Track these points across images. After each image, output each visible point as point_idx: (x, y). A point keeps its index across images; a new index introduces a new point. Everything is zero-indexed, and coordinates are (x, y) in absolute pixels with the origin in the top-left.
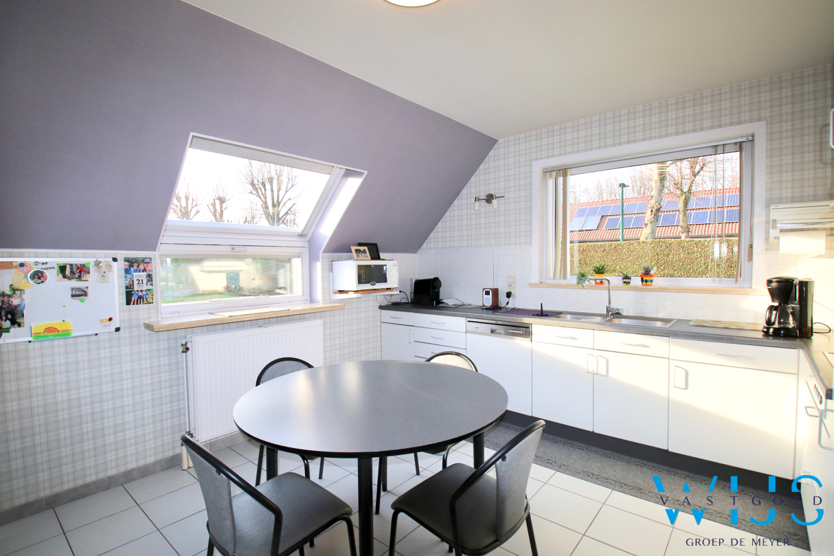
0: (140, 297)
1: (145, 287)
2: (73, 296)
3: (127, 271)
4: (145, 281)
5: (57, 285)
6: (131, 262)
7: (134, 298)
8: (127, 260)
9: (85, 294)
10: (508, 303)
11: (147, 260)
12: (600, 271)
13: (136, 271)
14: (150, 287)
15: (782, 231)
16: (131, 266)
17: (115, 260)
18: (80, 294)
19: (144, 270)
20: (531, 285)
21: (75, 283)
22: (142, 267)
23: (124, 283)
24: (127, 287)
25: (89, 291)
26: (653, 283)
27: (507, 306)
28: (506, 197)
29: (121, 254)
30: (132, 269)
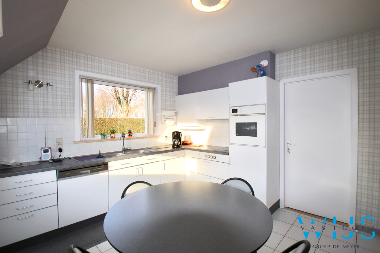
10: (60, 156)
12: (113, 132)
15: (166, 118)
20: (75, 142)
26: (133, 136)
27: (60, 158)
28: (54, 86)
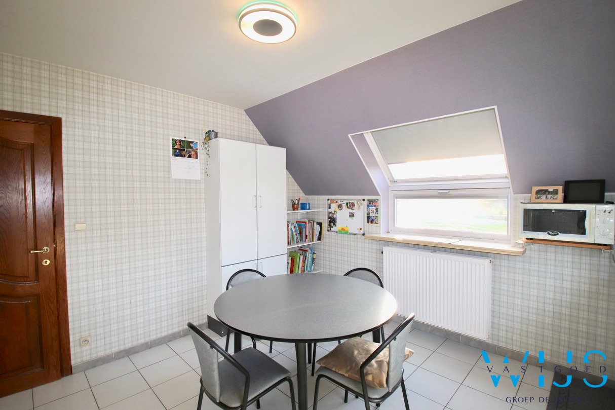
0: (373, 220)
1: (374, 215)
2: (350, 216)
3: (368, 206)
4: (375, 212)
5: (346, 211)
6: (370, 201)
7: (370, 220)
8: (369, 200)
9: (353, 216)
11: (376, 201)
13: (371, 206)
14: (377, 215)
16: (370, 203)
17: (364, 200)
18: (352, 215)
19: (375, 206)
21: (350, 211)
22: (374, 204)
23: (366, 212)
24: (368, 214)
25: (355, 214)
29: (367, 197)
30: (370, 205)
